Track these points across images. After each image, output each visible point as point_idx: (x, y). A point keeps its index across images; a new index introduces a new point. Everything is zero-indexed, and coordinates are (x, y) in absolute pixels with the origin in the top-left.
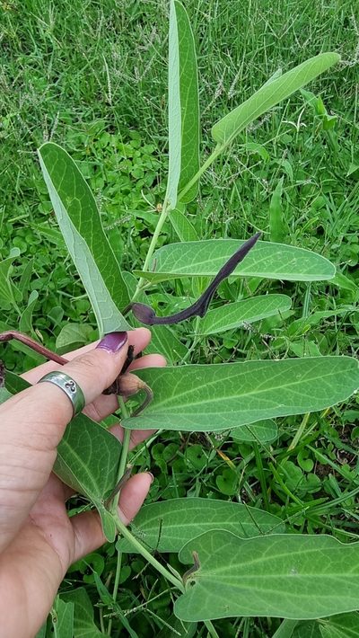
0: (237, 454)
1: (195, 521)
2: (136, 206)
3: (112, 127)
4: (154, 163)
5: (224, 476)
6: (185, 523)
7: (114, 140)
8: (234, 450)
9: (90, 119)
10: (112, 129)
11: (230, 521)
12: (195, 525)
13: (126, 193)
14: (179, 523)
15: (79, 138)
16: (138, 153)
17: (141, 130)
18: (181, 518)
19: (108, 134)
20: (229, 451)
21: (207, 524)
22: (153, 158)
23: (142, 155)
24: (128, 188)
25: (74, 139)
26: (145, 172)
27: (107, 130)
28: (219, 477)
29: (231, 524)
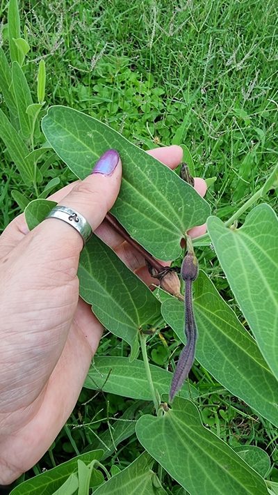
0: (171, 337)
1: (134, 376)
2: (139, 133)
3: (133, 66)
4: (161, 104)
5: (158, 350)
6: (126, 375)
7: (132, 76)
8: (169, 333)
9: (119, 55)
10: (133, 67)
11: (160, 382)
12: (133, 379)
13: (133, 121)
14: (121, 375)
15: (107, 68)
16: (149, 93)
17: (156, 75)
18: (123, 372)
19: (129, 70)
20: (166, 334)
21: (142, 380)
22: (161, 100)
23: (152, 94)
24: (135, 118)
25: (103, 67)
26: (151, 109)
27: (129, 67)
28: (154, 350)
29: (160, 384)
